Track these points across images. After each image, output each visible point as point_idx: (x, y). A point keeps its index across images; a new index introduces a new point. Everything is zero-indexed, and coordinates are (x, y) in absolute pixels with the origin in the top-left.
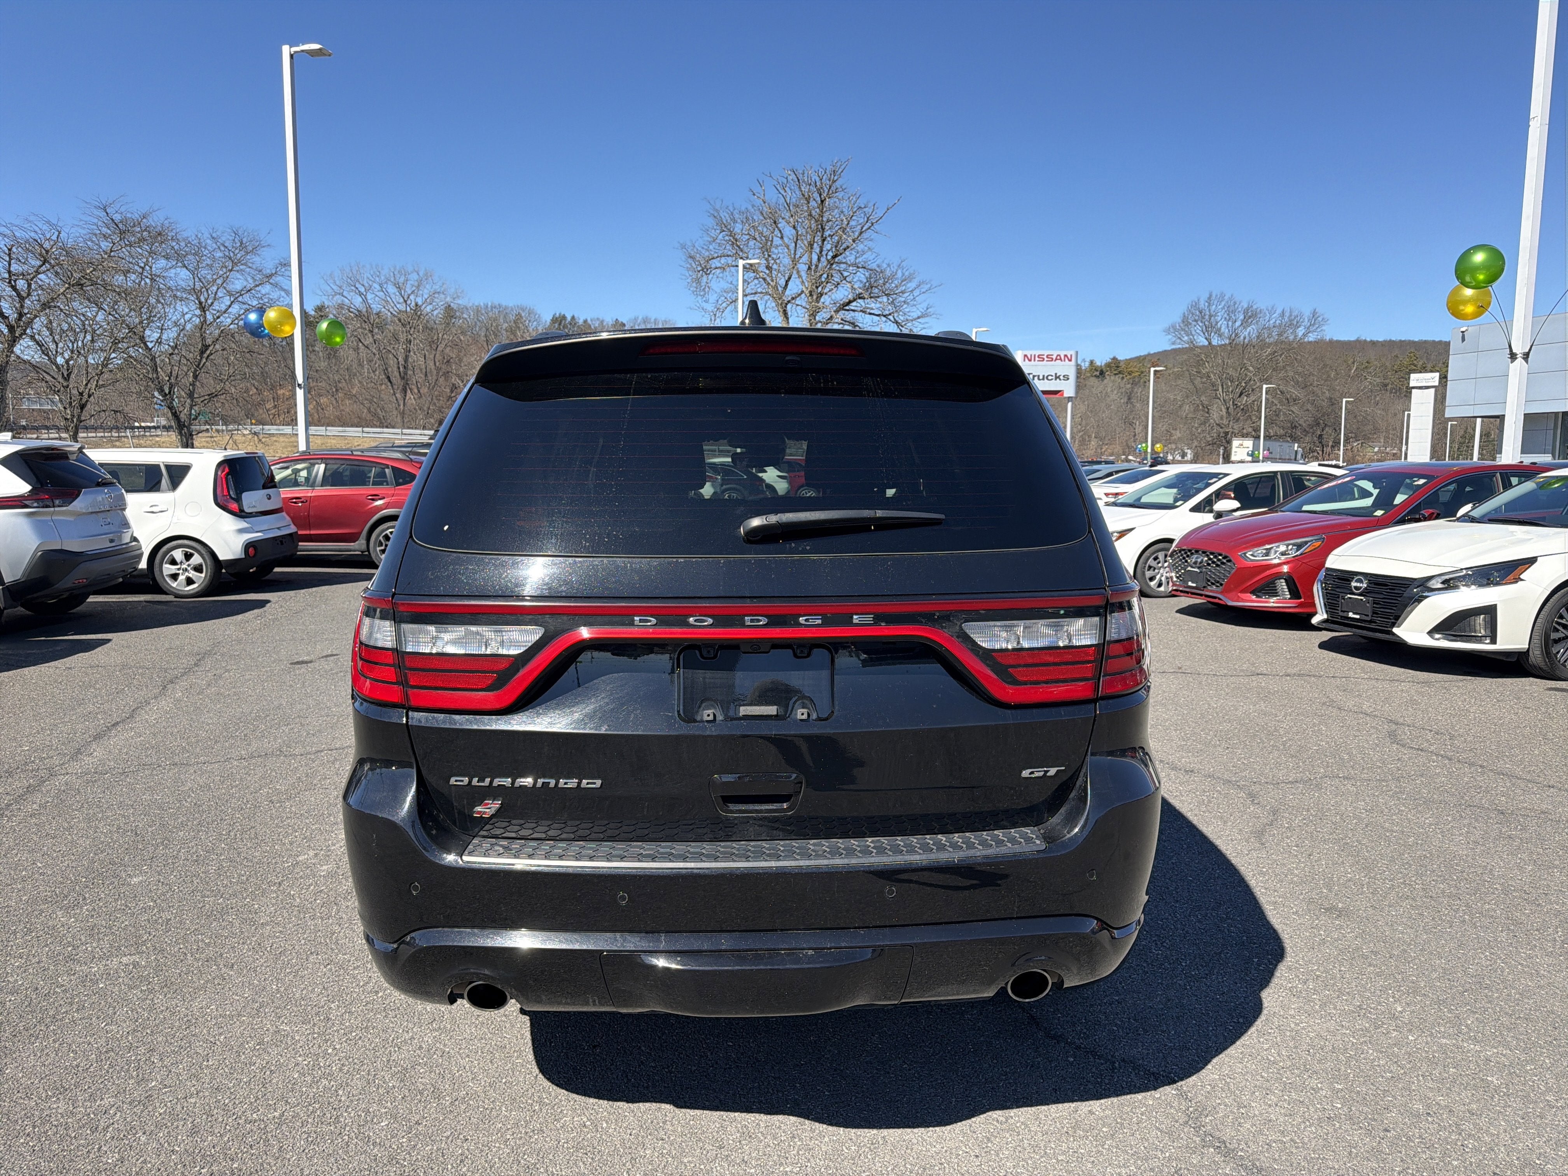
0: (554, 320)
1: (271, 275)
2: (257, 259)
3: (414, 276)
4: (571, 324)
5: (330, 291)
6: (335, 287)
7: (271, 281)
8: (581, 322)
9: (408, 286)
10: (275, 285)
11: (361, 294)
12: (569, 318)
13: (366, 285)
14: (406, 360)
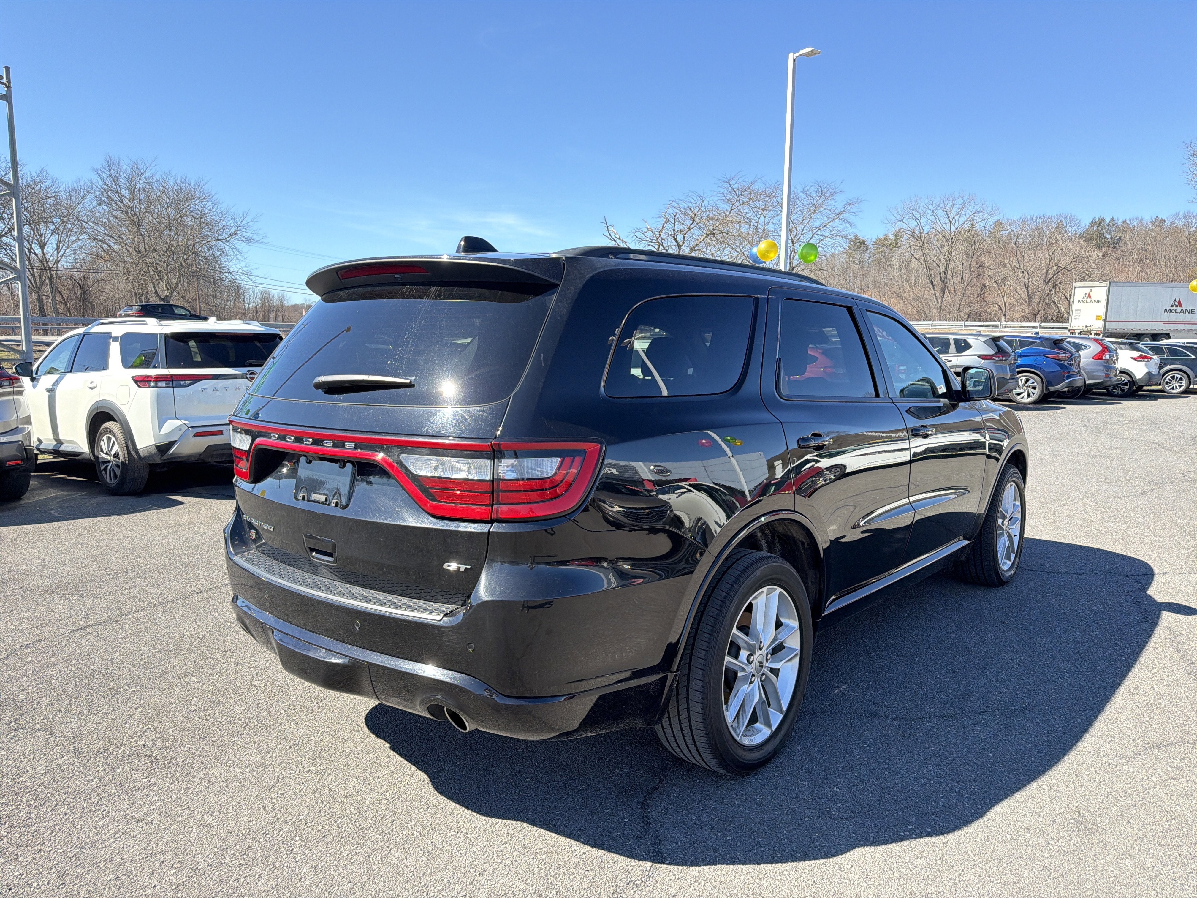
0: (1093, 223)
1: (840, 214)
2: (832, 202)
3: (960, 201)
4: (1109, 225)
5: (894, 219)
6: (898, 217)
7: (841, 217)
8: (1120, 222)
9: (955, 209)
10: (844, 220)
11: (916, 219)
12: (1108, 220)
13: (922, 212)
14: (946, 268)
